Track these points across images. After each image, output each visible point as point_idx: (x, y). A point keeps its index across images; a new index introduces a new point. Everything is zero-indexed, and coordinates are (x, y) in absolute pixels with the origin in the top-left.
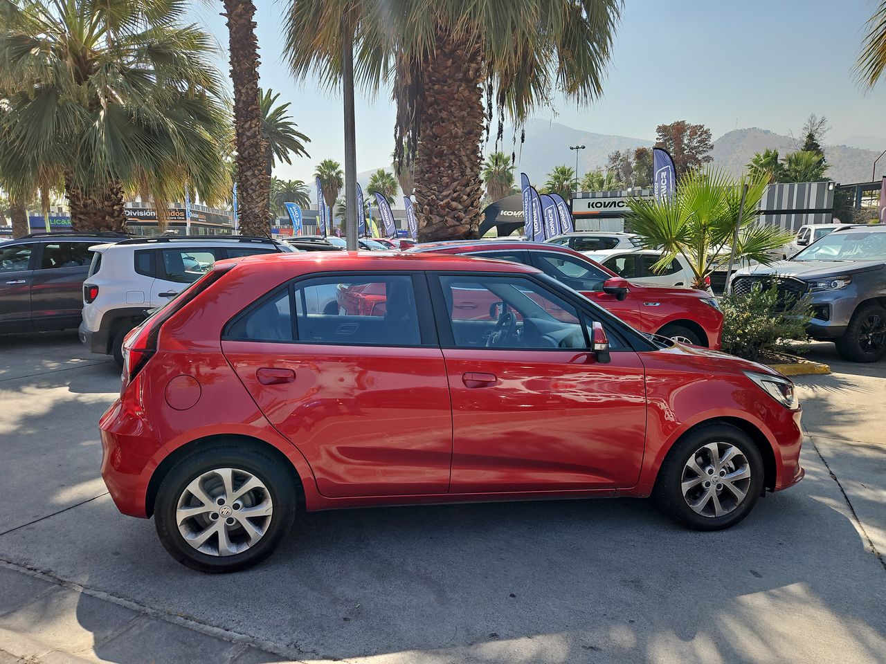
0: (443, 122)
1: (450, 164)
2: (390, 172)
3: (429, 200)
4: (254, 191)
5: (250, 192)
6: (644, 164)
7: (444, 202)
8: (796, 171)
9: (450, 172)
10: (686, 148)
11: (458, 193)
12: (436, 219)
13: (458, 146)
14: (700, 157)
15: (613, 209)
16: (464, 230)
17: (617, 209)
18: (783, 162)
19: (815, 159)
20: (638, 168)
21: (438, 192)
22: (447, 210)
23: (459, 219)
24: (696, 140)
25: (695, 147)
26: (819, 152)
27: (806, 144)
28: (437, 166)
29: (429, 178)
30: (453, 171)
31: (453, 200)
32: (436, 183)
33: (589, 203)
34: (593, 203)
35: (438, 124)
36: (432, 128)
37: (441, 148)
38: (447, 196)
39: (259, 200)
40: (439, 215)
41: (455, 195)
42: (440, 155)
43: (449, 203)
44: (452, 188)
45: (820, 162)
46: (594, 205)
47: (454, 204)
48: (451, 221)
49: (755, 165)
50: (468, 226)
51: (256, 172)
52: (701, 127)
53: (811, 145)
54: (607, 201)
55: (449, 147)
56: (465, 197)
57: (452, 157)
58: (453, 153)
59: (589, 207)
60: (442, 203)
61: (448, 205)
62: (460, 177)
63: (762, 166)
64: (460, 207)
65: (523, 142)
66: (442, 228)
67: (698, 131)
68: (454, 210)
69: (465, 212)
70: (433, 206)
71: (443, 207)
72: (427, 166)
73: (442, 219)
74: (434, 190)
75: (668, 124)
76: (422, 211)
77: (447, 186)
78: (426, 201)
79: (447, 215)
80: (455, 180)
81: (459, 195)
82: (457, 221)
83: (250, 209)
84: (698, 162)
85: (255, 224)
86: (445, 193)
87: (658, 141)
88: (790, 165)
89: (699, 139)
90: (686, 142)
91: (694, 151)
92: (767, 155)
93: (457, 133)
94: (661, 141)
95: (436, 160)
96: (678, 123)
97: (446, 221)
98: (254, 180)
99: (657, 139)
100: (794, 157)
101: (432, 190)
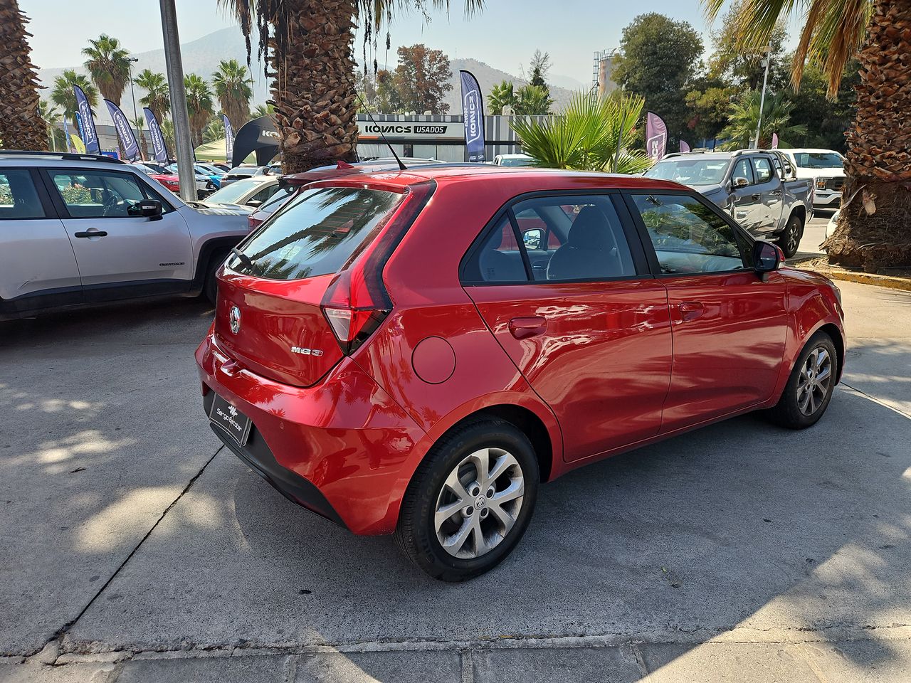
0: (313, 13)
1: (325, 68)
2: (82, 74)
3: (301, 111)
4: (19, 87)
5: (13, 88)
6: (388, 88)
7: (322, 114)
8: (528, 105)
9: (325, 77)
10: (427, 73)
11: (337, 104)
12: (312, 136)
13: (331, 46)
14: (440, 84)
15: (391, 134)
16: (345, 150)
17: (396, 135)
18: (517, 95)
19: (543, 94)
20: (382, 92)
21: (313, 101)
22: (324, 124)
23: (340, 137)
24: (435, 66)
25: (435, 74)
26: (545, 88)
27: (534, 78)
28: (306, 68)
29: (298, 83)
30: (328, 77)
31: (333, 112)
32: (308, 90)
33: (367, 127)
34: (371, 127)
35: (305, 14)
36: (297, 18)
37: (311, 46)
38: (323, 108)
39: (27, 100)
40: (314, 130)
41: (334, 106)
42: (311, 54)
43: (327, 115)
44: (328, 97)
45: (546, 97)
46: (372, 129)
47: (333, 117)
48: (331, 139)
49: (494, 97)
50: (349, 146)
51: (19, 58)
52: (440, 53)
53: (538, 81)
54: (385, 125)
55: (321, 46)
56: (344, 110)
57: (325, 59)
58: (327, 54)
59: (367, 131)
60: (318, 115)
61: (326, 118)
62: (337, 85)
63: (501, 97)
64: (339, 121)
65: (388, 48)
66: (320, 147)
67: (436, 56)
68: (332, 124)
69: (345, 128)
70: (306, 119)
71: (320, 121)
72: (294, 67)
73: (319, 136)
74: (307, 98)
75: (408, 47)
76: (291, 124)
77: (322, 95)
78: (296, 113)
79: (325, 130)
80: (331, 88)
81: (339, 106)
82: (337, 138)
83: (14, 112)
84: (439, 89)
85: (26, 134)
86: (320, 103)
87: (400, 64)
88: (523, 99)
89: (438, 65)
90: (427, 67)
91: (434, 78)
92: (503, 87)
93: (330, 29)
94: (402, 64)
95: (307, 61)
96: (417, 46)
97: (326, 138)
98: (16, 70)
99: (399, 61)
100: (525, 90)
101: (304, 98)
